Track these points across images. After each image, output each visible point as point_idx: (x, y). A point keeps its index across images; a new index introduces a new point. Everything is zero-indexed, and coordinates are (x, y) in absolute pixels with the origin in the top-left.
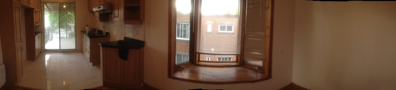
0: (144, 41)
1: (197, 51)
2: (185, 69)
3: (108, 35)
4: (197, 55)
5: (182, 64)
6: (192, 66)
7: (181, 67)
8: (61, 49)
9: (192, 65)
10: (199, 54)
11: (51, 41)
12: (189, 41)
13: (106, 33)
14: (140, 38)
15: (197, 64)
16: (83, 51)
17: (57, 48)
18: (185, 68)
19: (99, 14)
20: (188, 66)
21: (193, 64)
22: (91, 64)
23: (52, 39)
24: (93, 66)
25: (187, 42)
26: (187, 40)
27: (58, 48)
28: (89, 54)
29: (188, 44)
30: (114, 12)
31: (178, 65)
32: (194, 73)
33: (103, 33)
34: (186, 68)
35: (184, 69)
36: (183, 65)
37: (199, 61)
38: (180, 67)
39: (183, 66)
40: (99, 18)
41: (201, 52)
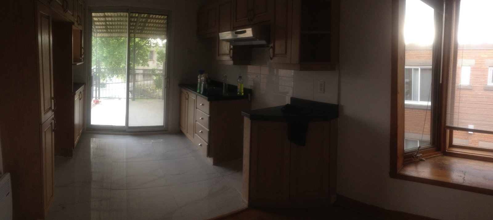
0: (337, 104)
1: (448, 124)
2: (424, 161)
3: (249, 95)
4: (448, 131)
5: (418, 150)
6: (438, 156)
7: (416, 155)
8: (131, 124)
9: (437, 152)
10: (452, 129)
11: (97, 105)
12: (430, 108)
13: (246, 90)
14: (329, 98)
15: (447, 151)
16: (184, 131)
17: (120, 122)
18: (423, 159)
19: (232, 47)
20: (430, 155)
21: (440, 152)
22: (210, 161)
23: (99, 100)
24: (215, 166)
25: (427, 110)
26: (427, 106)
27: (122, 123)
28: (206, 137)
29: (429, 114)
30: (274, 45)
31: (409, 153)
32: (443, 168)
33: (238, 91)
34: (426, 159)
35: (421, 160)
36: (420, 153)
37: (451, 146)
38: (413, 157)
39: (420, 155)
40: (231, 55)
41: (455, 125)
